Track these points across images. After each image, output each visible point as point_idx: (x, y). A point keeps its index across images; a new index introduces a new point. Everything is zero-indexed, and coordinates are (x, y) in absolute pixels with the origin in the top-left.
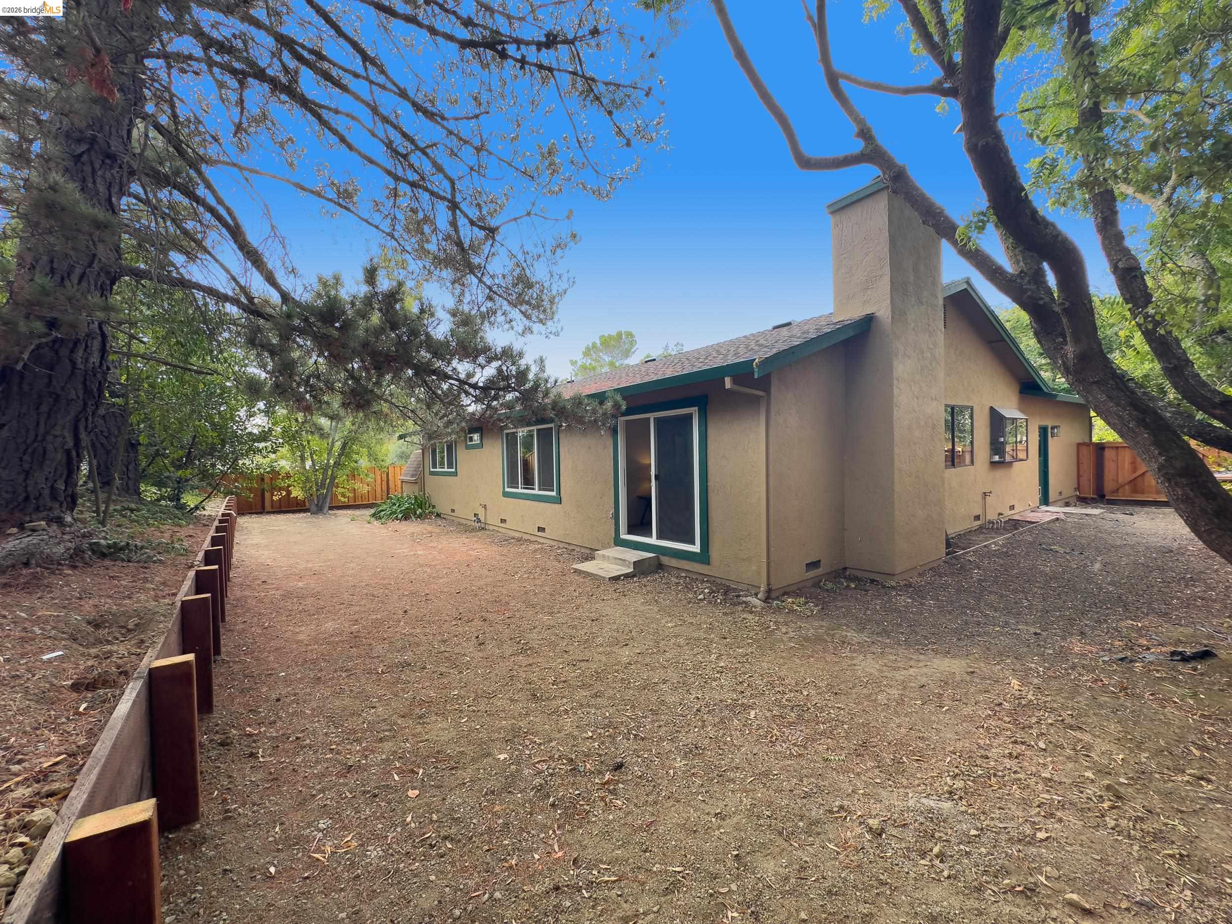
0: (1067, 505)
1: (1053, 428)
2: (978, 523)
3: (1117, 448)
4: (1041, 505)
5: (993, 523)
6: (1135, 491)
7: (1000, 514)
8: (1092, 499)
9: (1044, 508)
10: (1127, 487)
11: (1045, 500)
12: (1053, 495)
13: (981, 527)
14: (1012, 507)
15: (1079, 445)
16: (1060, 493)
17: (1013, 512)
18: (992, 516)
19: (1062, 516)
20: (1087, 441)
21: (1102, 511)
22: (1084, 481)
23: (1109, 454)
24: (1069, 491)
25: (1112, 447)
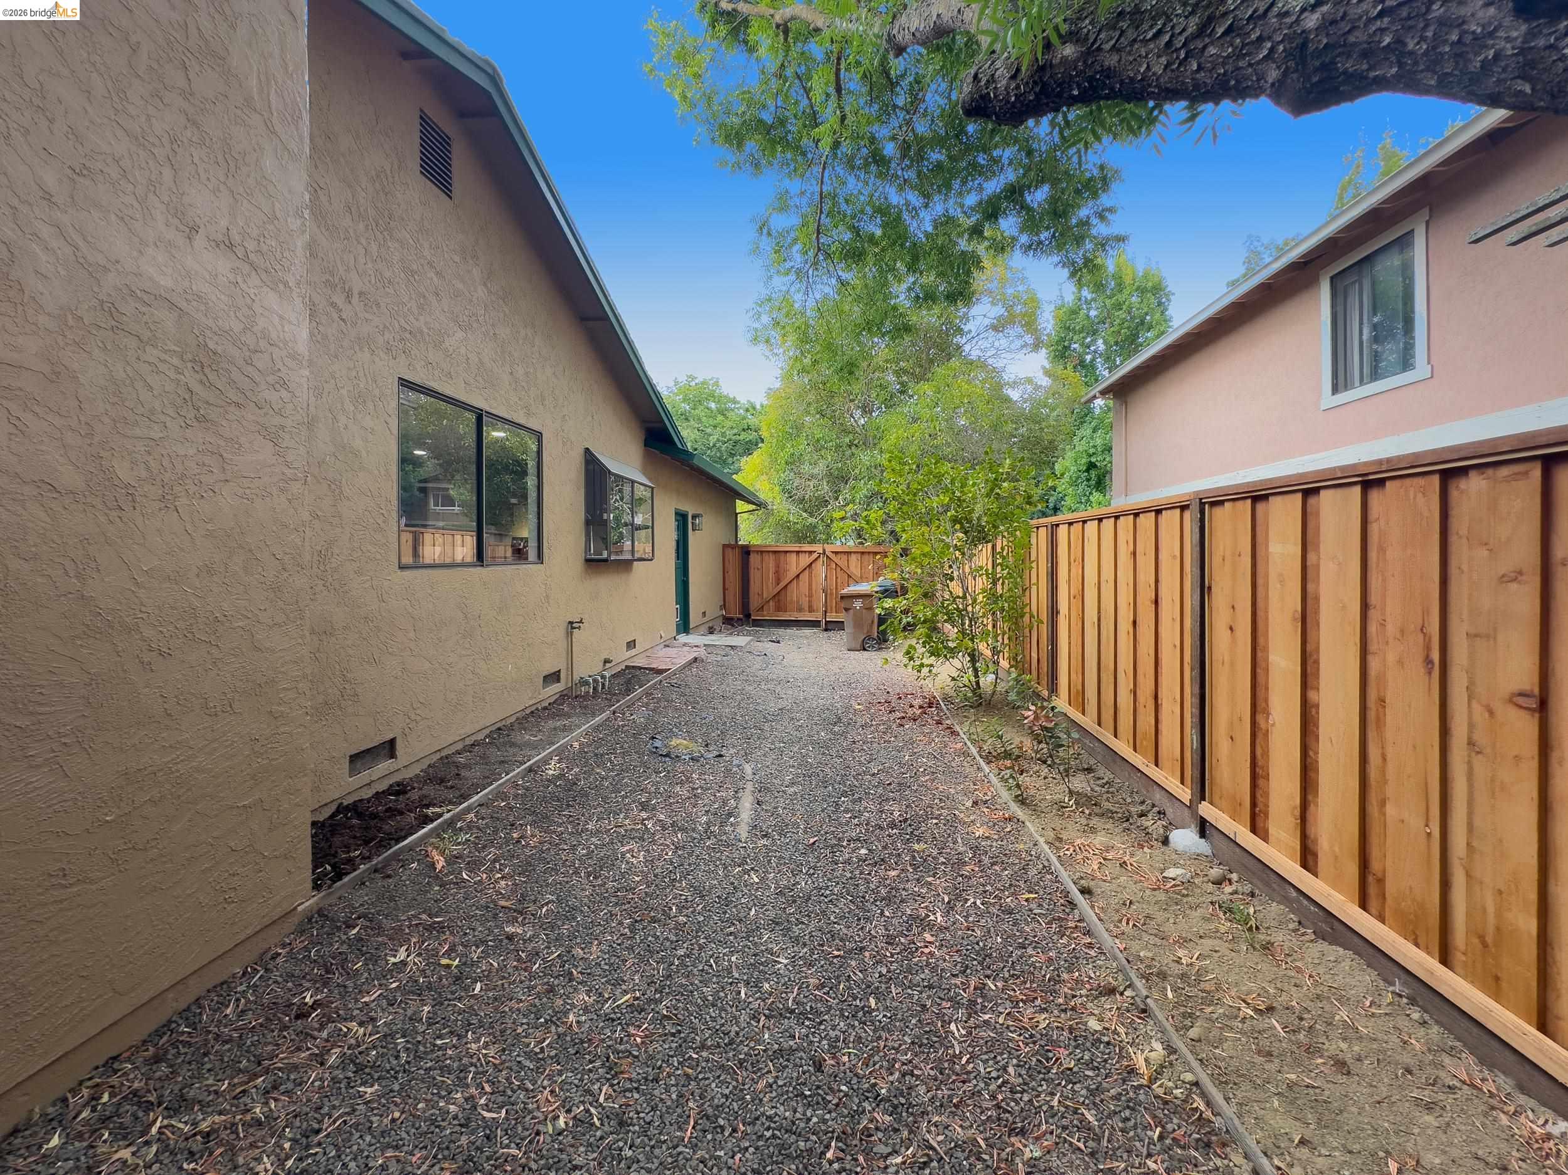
0: (711, 631)
1: (694, 517)
2: (555, 688)
3: (762, 552)
4: (678, 633)
5: (587, 683)
6: (779, 609)
7: (606, 661)
8: (739, 619)
9: (683, 638)
10: (771, 603)
11: (684, 626)
12: (694, 618)
13: (563, 697)
14: (631, 645)
15: (725, 546)
16: (704, 613)
17: (633, 652)
18: (587, 667)
19: (701, 653)
20: (733, 543)
21: (749, 638)
22: (730, 598)
23: (754, 559)
24: (714, 611)
25: (757, 552)
